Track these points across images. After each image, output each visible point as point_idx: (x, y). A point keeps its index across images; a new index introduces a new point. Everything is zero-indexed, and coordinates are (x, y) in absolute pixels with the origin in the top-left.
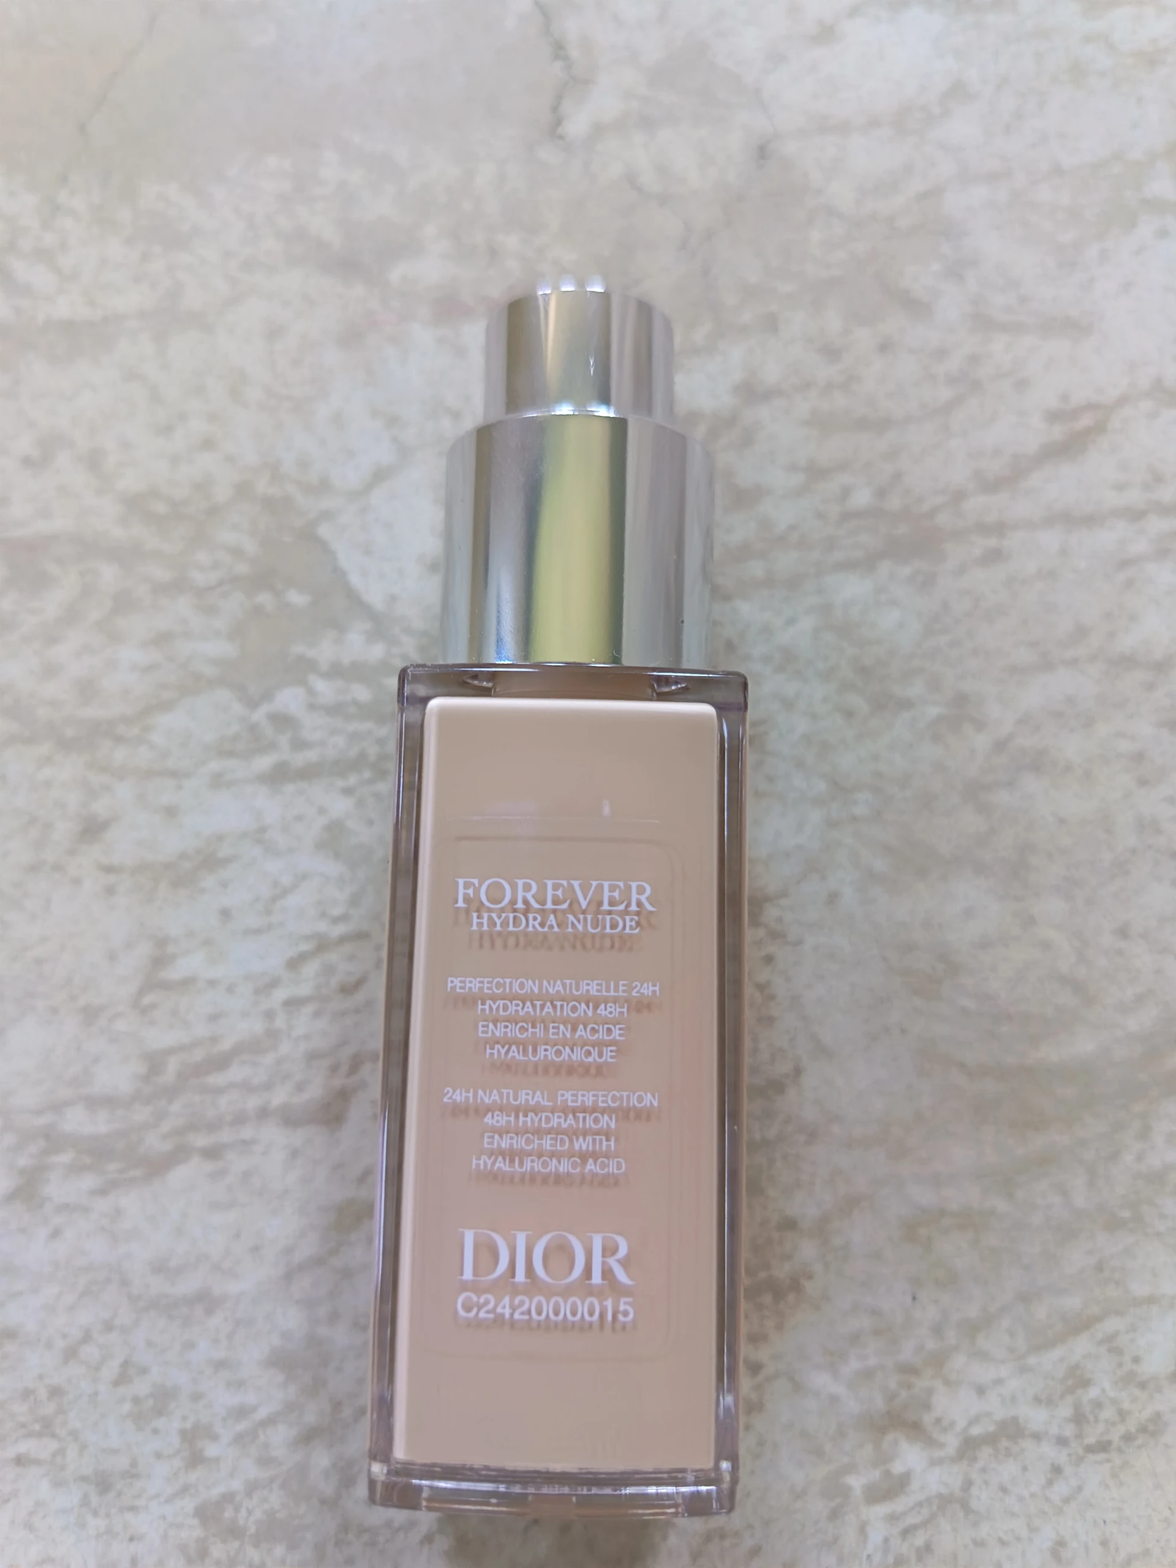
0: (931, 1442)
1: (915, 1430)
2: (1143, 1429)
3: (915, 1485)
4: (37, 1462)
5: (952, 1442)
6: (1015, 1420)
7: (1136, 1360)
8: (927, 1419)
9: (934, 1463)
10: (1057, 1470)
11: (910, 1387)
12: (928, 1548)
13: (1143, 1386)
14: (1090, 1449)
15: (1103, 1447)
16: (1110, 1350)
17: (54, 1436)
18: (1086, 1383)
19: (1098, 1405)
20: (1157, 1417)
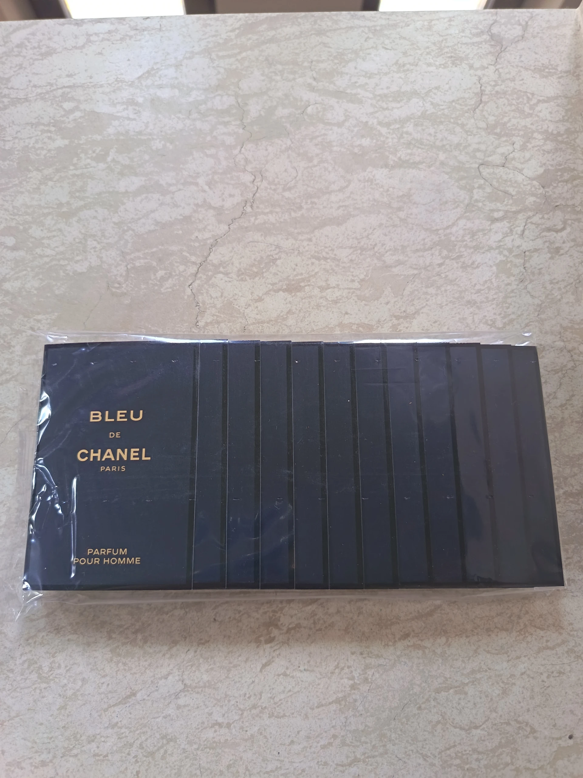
0: (280, 629)
1: (277, 626)
2: (330, 625)
3: (276, 639)
4: (73, 640)
5: (285, 629)
6: (300, 623)
7: (328, 609)
8: (279, 623)
9: (281, 634)
10: (309, 635)
11: (275, 616)
12: (280, 654)
13: (330, 615)
14: (317, 630)
15: (320, 630)
16: (322, 607)
17: (77, 634)
18: (316, 615)
19: (319, 620)
20: (333, 622)
